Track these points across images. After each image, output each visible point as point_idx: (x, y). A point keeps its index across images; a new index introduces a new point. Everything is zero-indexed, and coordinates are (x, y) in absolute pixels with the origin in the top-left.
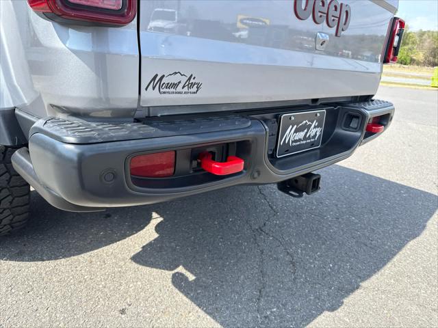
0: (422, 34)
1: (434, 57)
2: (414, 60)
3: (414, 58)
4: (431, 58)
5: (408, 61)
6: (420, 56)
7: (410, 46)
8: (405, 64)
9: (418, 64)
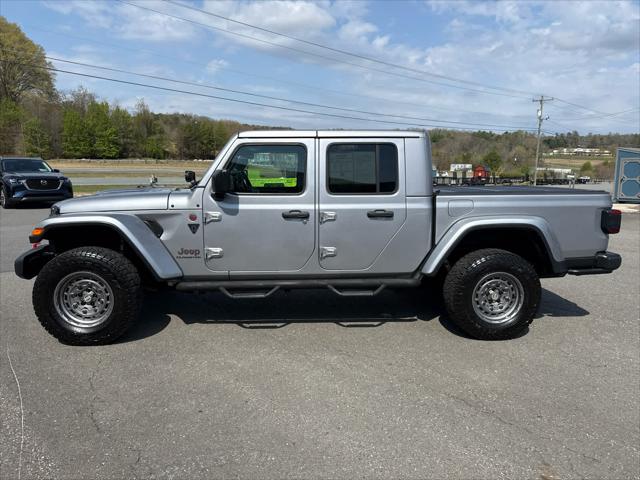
1: (189, 149)
2: (168, 153)
3: (167, 150)
4: (186, 150)
5: (162, 155)
6: (173, 148)
7: (158, 135)
8: (160, 158)
9: (174, 157)
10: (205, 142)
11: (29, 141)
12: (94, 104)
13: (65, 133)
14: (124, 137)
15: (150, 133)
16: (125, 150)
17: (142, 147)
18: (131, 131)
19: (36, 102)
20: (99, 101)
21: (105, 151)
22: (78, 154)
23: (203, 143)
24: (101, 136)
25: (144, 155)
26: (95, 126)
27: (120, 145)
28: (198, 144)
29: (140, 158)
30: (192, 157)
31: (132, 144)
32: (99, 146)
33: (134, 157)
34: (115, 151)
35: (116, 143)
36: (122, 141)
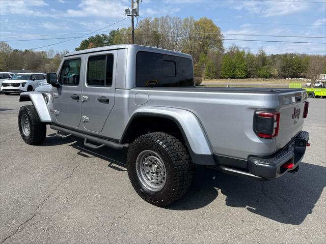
0: (273, 57)
1: (285, 72)
2: (272, 75)
3: (272, 73)
4: (283, 73)
5: (268, 76)
6: (276, 72)
7: (268, 66)
8: (266, 78)
9: (275, 77)
10: (295, 68)
11: (207, 71)
12: (238, 52)
13: (223, 67)
14: (250, 67)
15: (264, 65)
16: (250, 74)
17: (259, 72)
18: (253, 64)
19: (213, 53)
20: (241, 50)
21: (239, 75)
22: (227, 76)
23: (294, 69)
24: (239, 67)
25: (259, 77)
26: (237, 62)
27: (248, 72)
28: (291, 69)
29: (256, 78)
30: (285, 77)
31: (253, 71)
32: (237, 72)
33: (253, 77)
34: (244, 74)
35: (245, 70)
36: (249, 70)
